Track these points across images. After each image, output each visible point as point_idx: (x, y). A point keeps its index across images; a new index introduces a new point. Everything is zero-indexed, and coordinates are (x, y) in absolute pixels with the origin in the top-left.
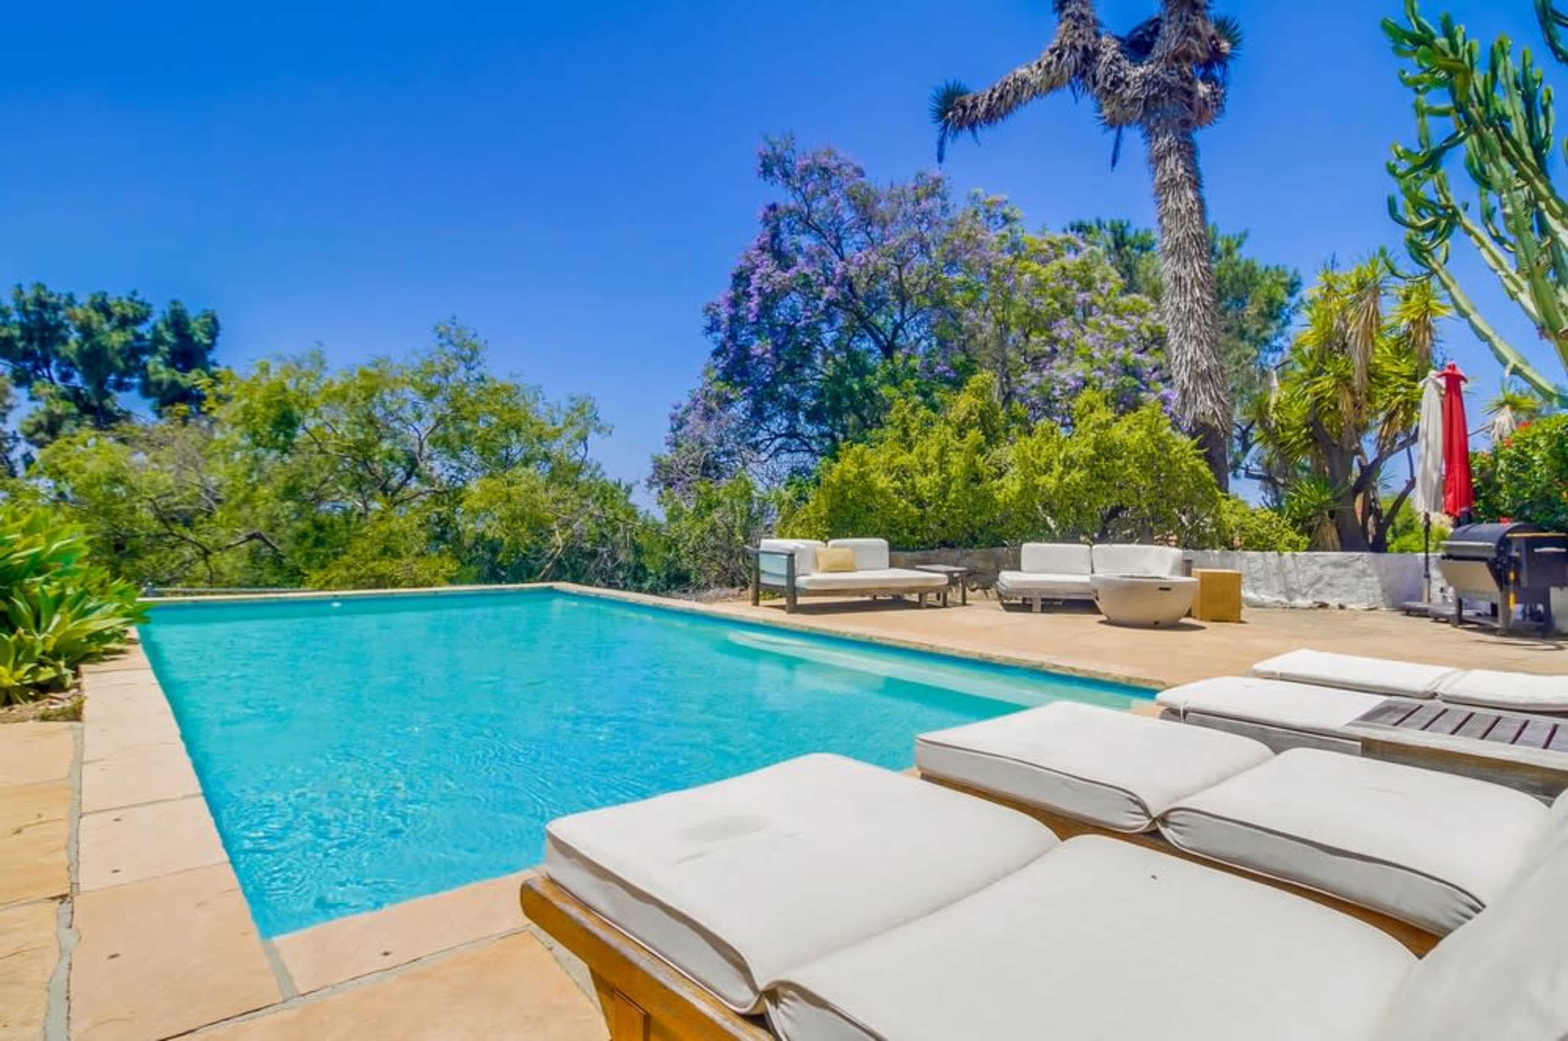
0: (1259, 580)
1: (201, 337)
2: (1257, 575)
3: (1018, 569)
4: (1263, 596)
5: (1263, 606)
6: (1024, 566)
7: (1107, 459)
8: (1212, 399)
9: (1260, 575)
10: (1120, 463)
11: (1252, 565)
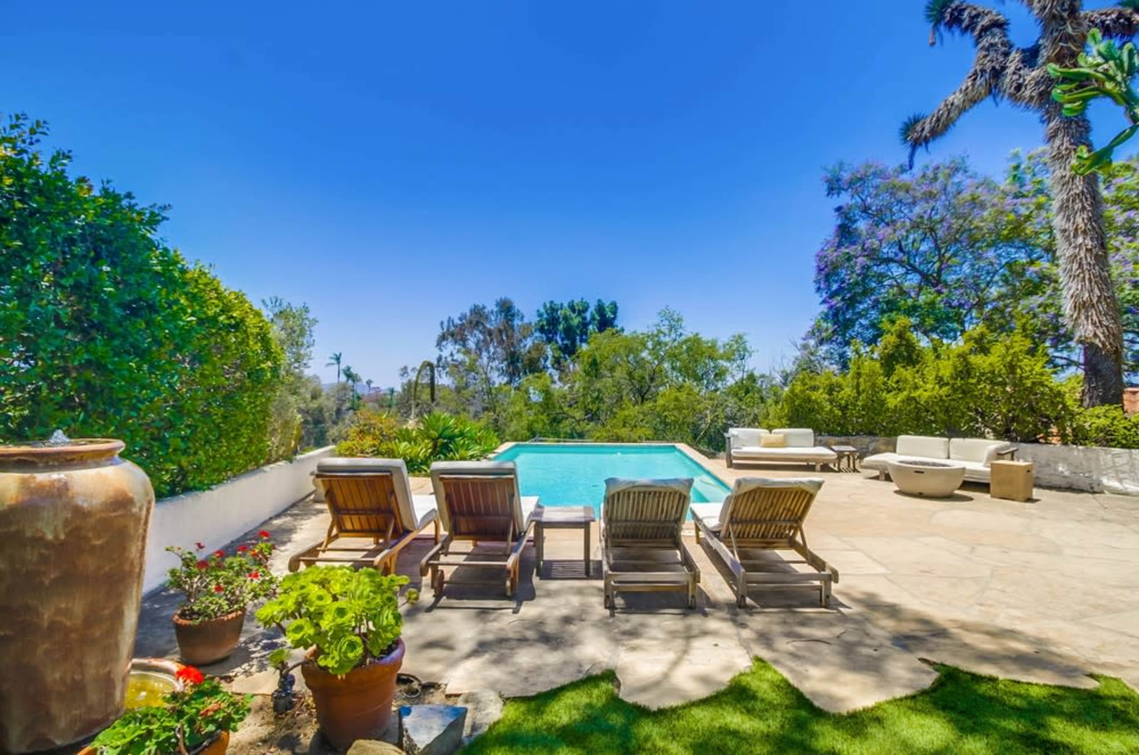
0: (1123, 472)
1: (610, 315)
2: (1122, 469)
3: (894, 451)
4: (1127, 486)
5: (1127, 494)
6: (898, 450)
7: (962, 379)
8: (1094, 324)
9: (1127, 468)
10: (974, 381)
11: (1117, 460)
